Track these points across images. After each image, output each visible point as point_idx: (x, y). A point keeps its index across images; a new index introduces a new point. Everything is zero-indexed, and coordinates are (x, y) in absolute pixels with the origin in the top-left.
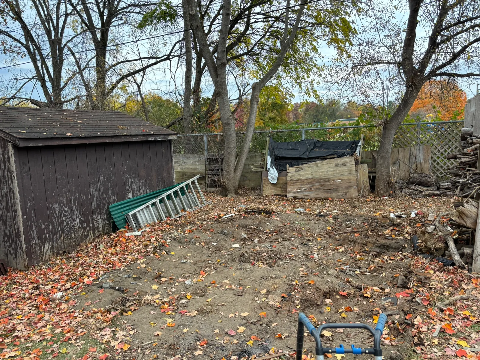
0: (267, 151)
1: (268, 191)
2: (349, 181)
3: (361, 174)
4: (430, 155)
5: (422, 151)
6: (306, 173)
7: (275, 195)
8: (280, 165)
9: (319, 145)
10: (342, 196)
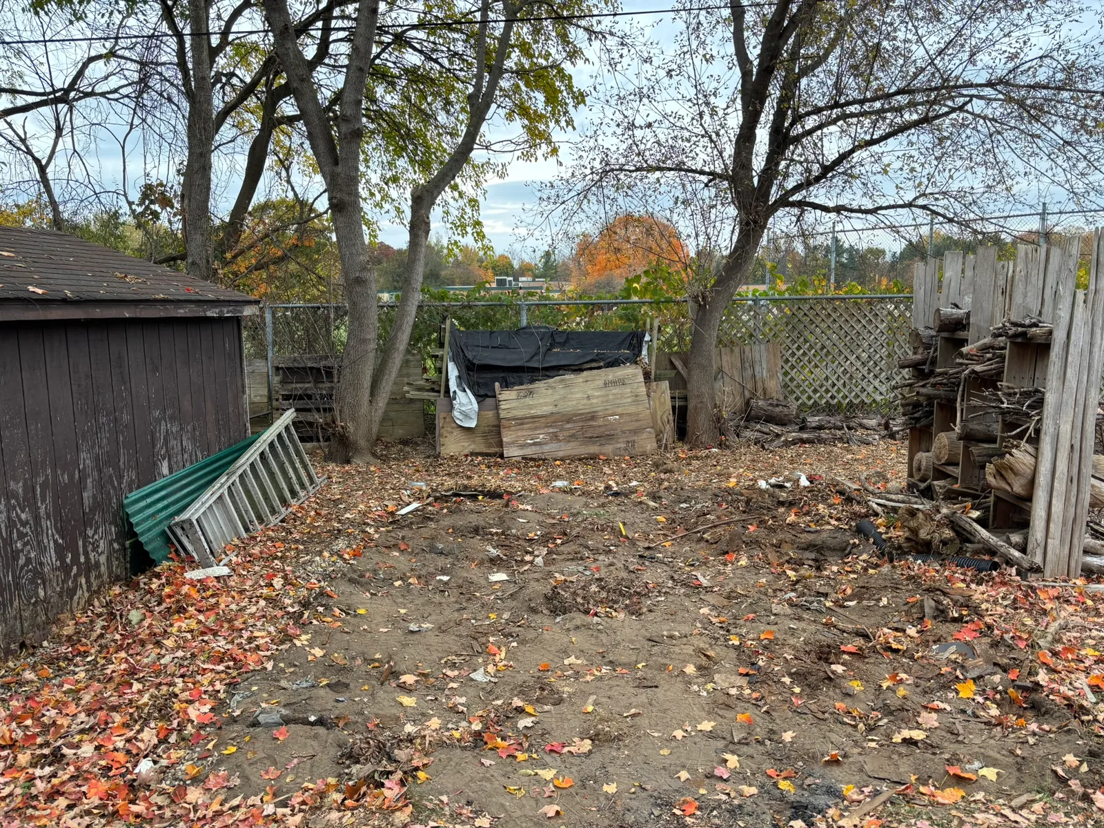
0: (446, 352)
1: (452, 445)
2: (635, 417)
3: (657, 402)
4: (780, 363)
5: (764, 354)
6: (542, 401)
7: (472, 454)
8: (478, 384)
9: (561, 340)
10: (626, 450)
